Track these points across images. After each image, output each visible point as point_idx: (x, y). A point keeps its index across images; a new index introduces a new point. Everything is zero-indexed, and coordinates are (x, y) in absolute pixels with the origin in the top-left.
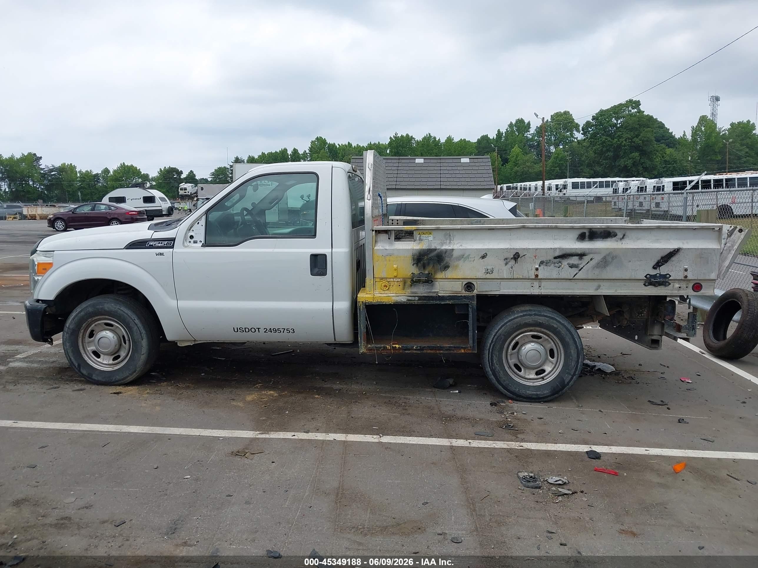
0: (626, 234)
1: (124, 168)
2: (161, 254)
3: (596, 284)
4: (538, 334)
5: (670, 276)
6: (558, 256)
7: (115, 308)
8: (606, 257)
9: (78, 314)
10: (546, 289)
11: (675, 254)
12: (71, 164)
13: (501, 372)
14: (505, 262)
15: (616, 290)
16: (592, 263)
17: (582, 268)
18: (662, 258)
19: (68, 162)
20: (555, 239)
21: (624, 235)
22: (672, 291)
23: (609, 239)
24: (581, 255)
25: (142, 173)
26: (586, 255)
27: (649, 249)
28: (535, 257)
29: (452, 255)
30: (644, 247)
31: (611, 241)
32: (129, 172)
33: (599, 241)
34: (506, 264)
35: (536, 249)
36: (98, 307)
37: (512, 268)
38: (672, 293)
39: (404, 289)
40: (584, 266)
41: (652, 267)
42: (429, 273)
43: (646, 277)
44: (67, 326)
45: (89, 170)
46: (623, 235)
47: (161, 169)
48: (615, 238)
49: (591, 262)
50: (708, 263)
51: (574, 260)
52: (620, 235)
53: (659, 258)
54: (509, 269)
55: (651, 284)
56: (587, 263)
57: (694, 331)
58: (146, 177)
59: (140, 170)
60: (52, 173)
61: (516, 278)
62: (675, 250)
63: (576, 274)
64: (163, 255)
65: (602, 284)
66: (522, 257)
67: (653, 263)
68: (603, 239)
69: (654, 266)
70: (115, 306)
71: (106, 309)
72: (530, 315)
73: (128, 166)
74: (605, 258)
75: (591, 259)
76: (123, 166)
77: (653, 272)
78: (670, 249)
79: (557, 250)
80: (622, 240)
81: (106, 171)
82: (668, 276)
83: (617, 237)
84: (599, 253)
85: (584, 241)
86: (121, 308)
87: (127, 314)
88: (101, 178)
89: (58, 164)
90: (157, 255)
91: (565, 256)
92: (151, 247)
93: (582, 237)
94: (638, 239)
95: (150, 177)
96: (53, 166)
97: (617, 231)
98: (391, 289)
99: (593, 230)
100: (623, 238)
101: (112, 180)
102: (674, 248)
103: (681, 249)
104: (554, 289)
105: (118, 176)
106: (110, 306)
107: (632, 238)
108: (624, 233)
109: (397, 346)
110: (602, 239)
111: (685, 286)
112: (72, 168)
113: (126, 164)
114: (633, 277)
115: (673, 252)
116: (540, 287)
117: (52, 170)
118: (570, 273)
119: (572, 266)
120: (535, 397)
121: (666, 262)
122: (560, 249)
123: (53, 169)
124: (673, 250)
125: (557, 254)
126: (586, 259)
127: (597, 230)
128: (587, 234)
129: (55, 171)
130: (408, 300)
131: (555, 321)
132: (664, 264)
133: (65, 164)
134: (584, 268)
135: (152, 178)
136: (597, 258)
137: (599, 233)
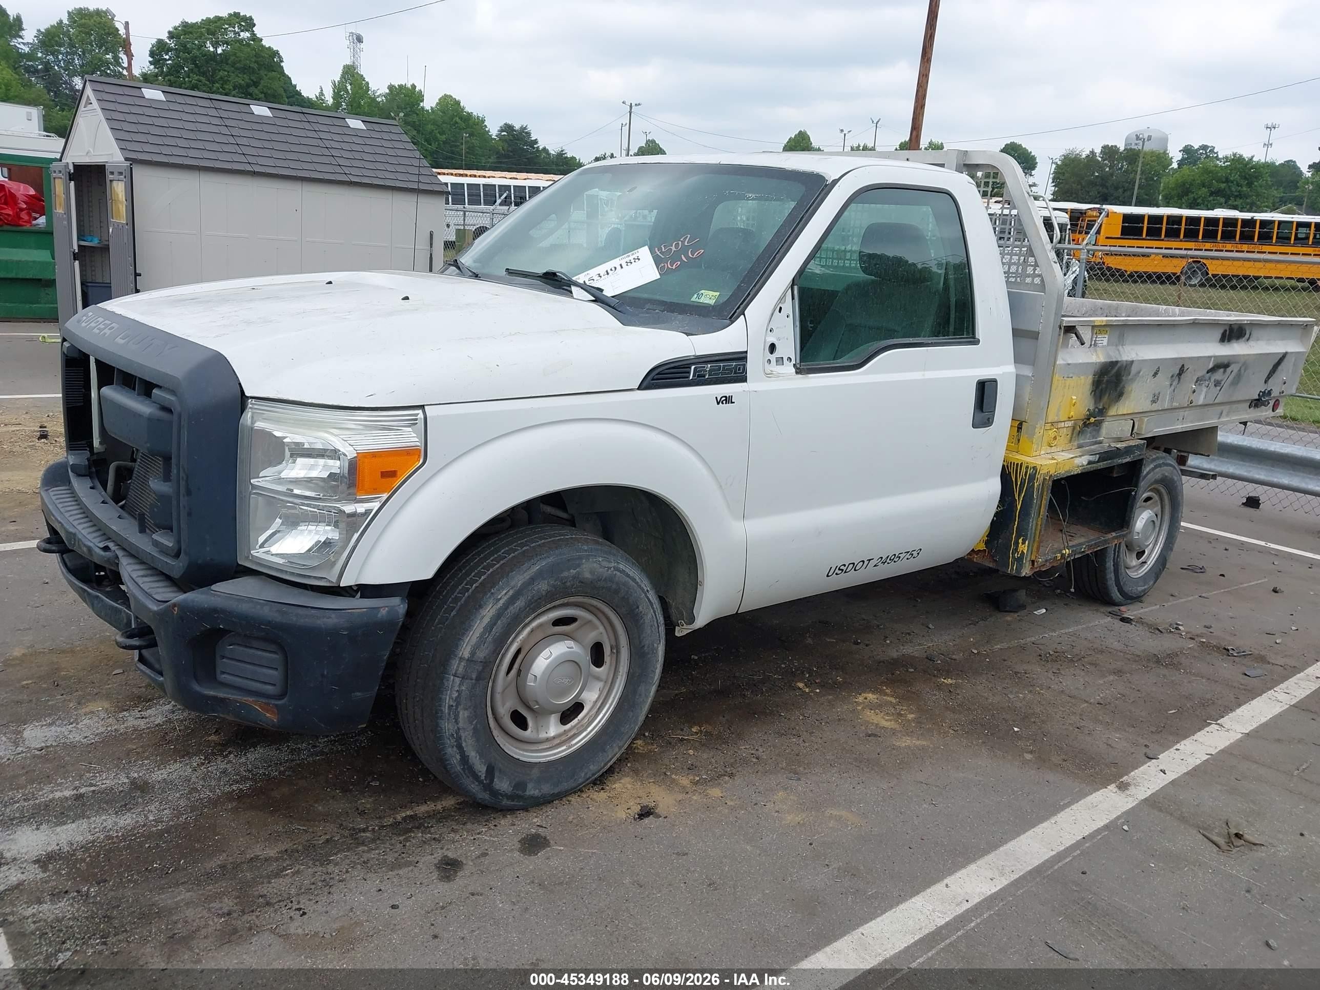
2: (728, 400)
7: (609, 568)
9: (506, 606)
36: (565, 574)
44: (466, 655)
64: (732, 403)
70: (605, 564)
71: (587, 575)
86: (621, 566)
87: (634, 580)
90: (718, 403)
92: (700, 381)
106: (595, 565)
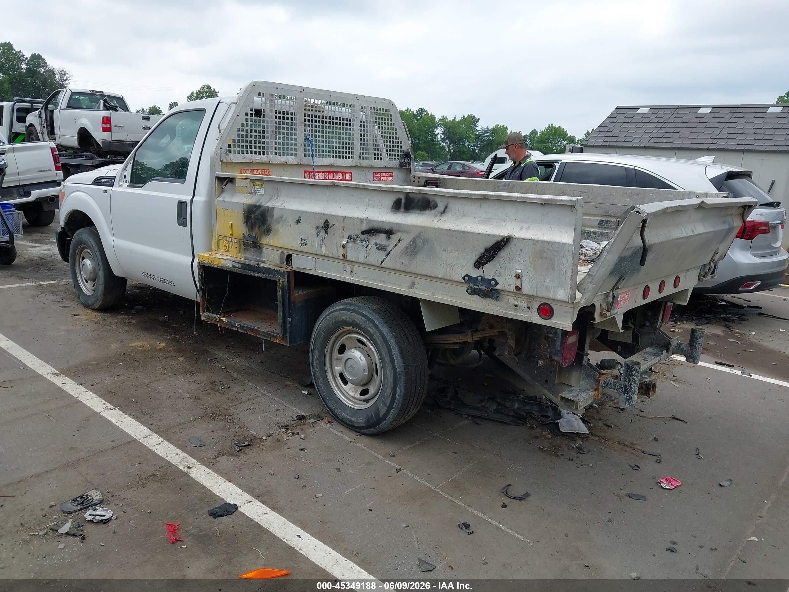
0: (449, 206)
1: (551, 130)
3: (409, 279)
4: (362, 338)
5: (497, 283)
6: (365, 231)
8: (416, 240)
10: (358, 276)
11: (503, 246)
12: (504, 126)
13: (321, 379)
14: (316, 232)
15: (433, 294)
16: (401, 246)
17: (390, 252)
18: (487, 250)
19: (501, 124)
20: (369, 206)
21: (446, 207)
22: (506, 310)
23: (427, 212)
24: (389, 233)
25: (568, 136)
26: (393, 234)
27: (468, 232)
28: (344, 229)
29: (273, 216)
30: (463, 230)
31: (429, 215)
32: (555, 134)
33: (415, 213)
34: (318, 235)
35: (345, 218)
37: (323, 240)
38: (506, 313)
39: (239, 252)
40: (391, 250)
41: (473, 264)
42: (256, 236)
43: (464, 278)
45: (518, 132)
46: (444, 207)
47: (588, 131)
48: (435, 210)
49: (399, 245)
50: (554, 269)
51: (381, 239)
52: (441, 207)
53: (483, 251)
54: (320, 242)
55: (473, 292)
56: (396, 245)
57: (626, 395)
58: (571, 140)
59: (567, 132)
60: (486, 135)
61: (327, 255)
62: (504, 239)
63: (383, 261)
65: (417, 280)
66: (331, 227)
67: (474, 258)
68: (421, 211)
69: (476, 262)
72: (349, 310)
73: (555, 127)
74: (414, 240)
75: (400, 240)
76: (551, 127)
77: (475, 273)
78: (496, 236)
79: (365, 222)
80: (443, 215)
81: (534, 132)
82: (493, 282)
83: (437, 208)
84: (408, 232)
85: (399, 212)
88: (528, 140)
89: (492, 126)
91: (372, 231)
93: (397, 206)
94: (463, 215)
95: (577, 139)
96: (487, 128)
97: (438, 200)
98: (230, 250)
99: (411, 195)
100: (444, 211)
101: (538, 142)
102: (502, 236)
103: (512, 238)
104: (365, 278)
105: (544, 138)
107: (456, 213)
108: (445, 203)
109: (224, 319)
110: (419, 211)
111: (525, 305)
112: (504, 129)
113: (554, 125)
114: (448, 277)
115: (501, 241)
116: (352, 272)
117: (485, 132)
118: (376, 257)
119: (380, 248)
120: (350, 423)
121: (492, 258)
122: (366, 220)
123: (487, 130)
124: (502, 238)
125: (365, 227)
126: (395, 238)
127: (414, 196)
128: (403, 201)
129: (488, 133)
130: (234, 266)
131: (371, 325)
132: (490, 262)
133: (498, 125)
134: (392, 252)
135: (578, 141)
136: (407, 240)
137: (416, 201)
